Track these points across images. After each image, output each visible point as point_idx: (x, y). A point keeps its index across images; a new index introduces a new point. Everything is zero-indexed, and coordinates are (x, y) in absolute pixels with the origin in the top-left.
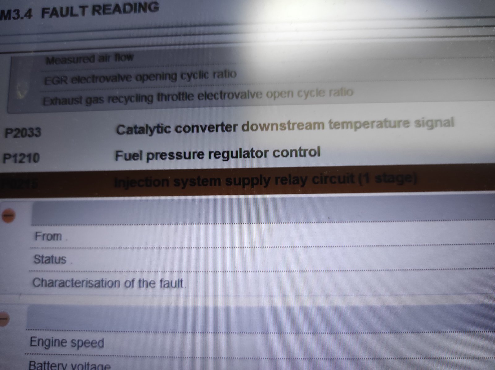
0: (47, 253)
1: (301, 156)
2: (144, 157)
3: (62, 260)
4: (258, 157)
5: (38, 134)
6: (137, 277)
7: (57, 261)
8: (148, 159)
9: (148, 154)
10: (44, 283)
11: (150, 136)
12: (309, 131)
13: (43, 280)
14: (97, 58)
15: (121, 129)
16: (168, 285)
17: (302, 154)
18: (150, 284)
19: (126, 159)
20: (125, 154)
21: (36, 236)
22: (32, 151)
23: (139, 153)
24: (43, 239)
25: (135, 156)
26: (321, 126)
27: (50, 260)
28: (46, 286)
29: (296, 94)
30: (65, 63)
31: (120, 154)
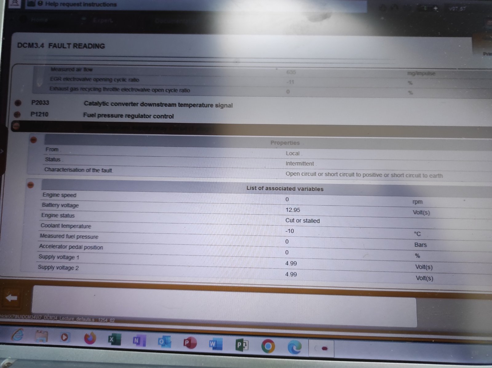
0: (52, 157)
1: (165, 118)
2: (97, 116)
3: (58, 160)
4: (147, 118)
5: (47, 103)
6: (92, 167)
7: (56, 160)
8: (98, 117)
9: (99, 114)
10: (50, 169)
11: (100, 106)
12: (170, 107)
13: (49, 168)
14: (75, 69)
15: (87, 103)
16: (105, 171)
17: (166, 117)
18: (97, 171)
19: (88, 117)
20: (88, 114)
21: (47, 149)
22: (45, 112)
23: (94, 114)
24: (50, 151)
25: (92, 115)
26: (175, 105)
27: (53, 160)
28: (51, 171)
29: (165, 90)
30: (60, 71)
31: (86, 114)
